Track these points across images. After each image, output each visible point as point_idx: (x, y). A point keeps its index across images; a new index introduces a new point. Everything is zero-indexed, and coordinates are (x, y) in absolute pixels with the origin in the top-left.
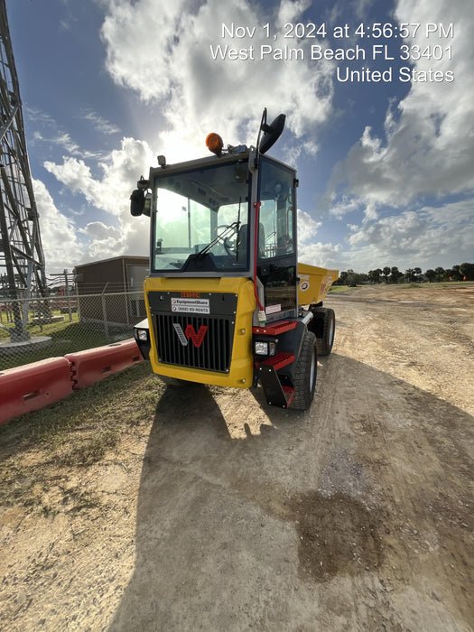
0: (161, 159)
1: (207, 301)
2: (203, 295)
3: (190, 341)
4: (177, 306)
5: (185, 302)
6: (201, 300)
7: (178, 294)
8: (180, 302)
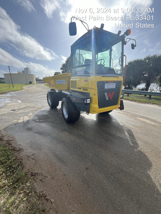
0: (102, 25)
1: (115, 84)
2: (114, 82)
3: (109, 98)
4: (107, 86)
5: (109, 85)
6: (114, 84)
7: (107, 82)
8: (108, 85)
